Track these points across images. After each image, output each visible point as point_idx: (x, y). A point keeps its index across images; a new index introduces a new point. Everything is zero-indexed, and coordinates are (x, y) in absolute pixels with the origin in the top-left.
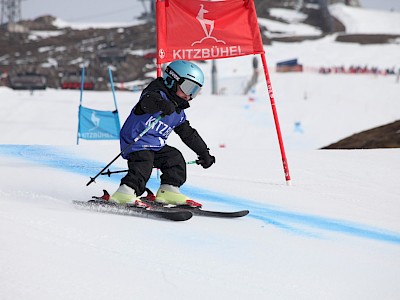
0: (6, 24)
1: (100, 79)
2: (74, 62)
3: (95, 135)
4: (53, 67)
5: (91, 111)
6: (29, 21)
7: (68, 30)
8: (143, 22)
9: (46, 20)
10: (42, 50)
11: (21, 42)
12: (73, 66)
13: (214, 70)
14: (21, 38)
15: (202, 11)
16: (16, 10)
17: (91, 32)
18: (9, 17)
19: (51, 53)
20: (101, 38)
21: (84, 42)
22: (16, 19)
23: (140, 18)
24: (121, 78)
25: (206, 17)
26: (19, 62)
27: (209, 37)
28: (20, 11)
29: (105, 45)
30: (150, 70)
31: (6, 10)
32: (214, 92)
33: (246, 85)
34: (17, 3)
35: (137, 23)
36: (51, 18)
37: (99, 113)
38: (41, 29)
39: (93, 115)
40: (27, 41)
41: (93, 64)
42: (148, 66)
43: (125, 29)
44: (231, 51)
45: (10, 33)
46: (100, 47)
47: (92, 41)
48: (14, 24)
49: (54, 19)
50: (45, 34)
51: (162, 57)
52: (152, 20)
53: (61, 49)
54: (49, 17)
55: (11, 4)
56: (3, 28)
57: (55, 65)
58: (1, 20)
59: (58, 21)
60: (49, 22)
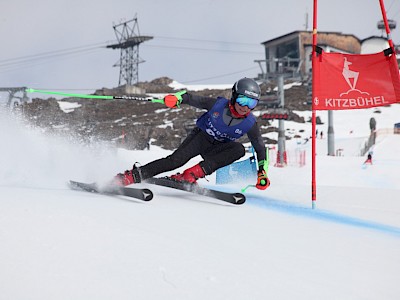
0: (124, 86)
4: (169, 127)
6: (146, 83)
9: (163, 82)
11: (138, 104)
13: (330, 130)
16: (134, 73)
17: (207, 93)
18: (127, 80)
19: (167, 114)
22: (134, 82)
25: (351, 68)
26: (135, 124)
27: (353, 89)
28: (137, 74)
30: (265, 132)
31: (124, 72)
32: (330, 153)
33: (363, 147)
34: (134, 66)
36: (168, 80)
38: (157, 92)
42: (263, 127)
44: (375, 101)
45: (128, 95)
48: (132, 86)
49: (171, 81)
51: (316, 104)
52: (268, 81)
53: (177, 110)
54: (166, 78)
55: (129, 67)
56: (121, 90)
57: (171, 125)
58: (120, 82)
59: (174, 82)
60: (166, 84)
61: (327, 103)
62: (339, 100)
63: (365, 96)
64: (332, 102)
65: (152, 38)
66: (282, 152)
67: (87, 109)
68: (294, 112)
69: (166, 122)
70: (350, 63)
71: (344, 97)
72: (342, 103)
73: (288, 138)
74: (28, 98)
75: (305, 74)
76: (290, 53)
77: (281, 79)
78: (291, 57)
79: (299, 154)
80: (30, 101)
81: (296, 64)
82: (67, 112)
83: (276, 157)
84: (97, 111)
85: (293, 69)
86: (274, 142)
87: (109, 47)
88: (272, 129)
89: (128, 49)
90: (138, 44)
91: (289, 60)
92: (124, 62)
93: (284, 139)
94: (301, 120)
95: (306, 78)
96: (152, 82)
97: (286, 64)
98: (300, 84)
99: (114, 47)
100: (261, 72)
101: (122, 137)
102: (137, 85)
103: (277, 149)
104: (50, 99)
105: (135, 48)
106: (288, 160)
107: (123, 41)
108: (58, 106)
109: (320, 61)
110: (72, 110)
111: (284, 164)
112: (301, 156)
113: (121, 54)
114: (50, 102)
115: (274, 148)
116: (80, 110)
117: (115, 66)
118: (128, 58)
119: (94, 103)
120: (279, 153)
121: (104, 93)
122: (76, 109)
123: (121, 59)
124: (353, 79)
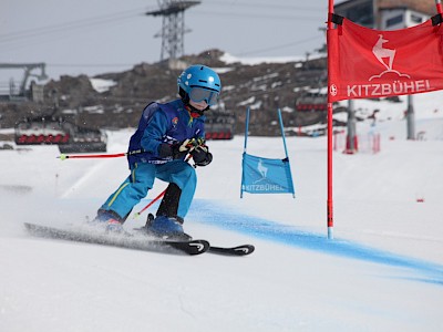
0: (167, 60)
1: (274, 123)
2: (243, 103)
3: (262, 187)
5: (257, 159)
6: (193, 56)
7: (237, 66)
9: (213, 55)
12: (243, 107)
13: (409, 111)
15: (381, 41)
16: (179, 44)
17: (264, 68)
18: (170, 52)
20: (275, 75)
21: (256, 79)
22: (179, 55)
23: (320, 51)
24: (298, 121)
27: (390, 70)
28: (182, 45)
29: (279, 83)
30: (334, 112)
31: (167, 44)
32: (410, 136)
34: (179, 36)
35: (317, 56)
36: (218, 53)
37: (267, 162)
39: (260, 164)
41: (266, 105)
43: (304, 63)
44: (418, 86)
45: (171, 71)
46: (274, 85)
47: (265, 77)
48: (176, 60)
49: (222, 54)
51: (333, 94)
53: (230, 88)
54: (216, 51)
55: (173, 38)
56: (163, 65)
58: (162, 56)
59: (226, 55)
60: (216, 56)
62: (367, 86)
65: (199, 3)
66: (353, 135)
67: (124, 87)
72: (370, 90)
73: (359, 119)
78: (364, 23)
79: (372, 138)
80: (57, 79)
82: (100, 91)
83: (344, 142)
84: (136, 89)
86: (343, 124)
87: (148, 14)
88: (340, 110)
89: (172, 16)
90: (183, 10)
92: (167, 32)
93: (354, 121)
96: (201, 55)
99: (155, 14)
103: (346, 133)
104: (81, 77)
105: (180, 15)
106: (359, 146)
107: (165, 7)
108: (90, 84)
110: (107, 89)
111: (354, 151)
112: (374, 141)
113: (164, 22)
114: (80, 80)
115: (343, 132)
116: (116, 89)
117: (156, 36)
118: (172, 27)
119: (132, 81)
120: (348, 138)
121: (145, 68)
122: (111, 88)
123: (164, 29)
124: (388, 58)
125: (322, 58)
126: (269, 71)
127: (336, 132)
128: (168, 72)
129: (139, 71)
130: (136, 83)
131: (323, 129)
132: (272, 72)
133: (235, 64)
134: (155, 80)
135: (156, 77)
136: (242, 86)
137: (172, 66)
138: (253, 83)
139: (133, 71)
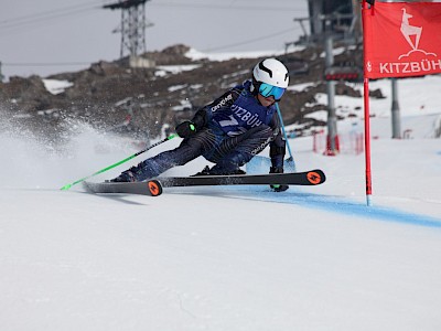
0: (128, 58)
4: (186, 109)
6: (156, 52)
7: (204, 61)
8: (300, 48)
9: (178, 51)
10: (172, 89)
11: (147, 81)
13: (395, 106)
14: (146, 76)
16: (140, 40)
17: (234, 64)
18: (131, 49)
19: (184, 92)
21: (225, 77)
22: (140, 52)
23: (297, 44)
25: (412, 22)
26: (143, 106)
27: (416, 49)
28: (144, 41)
30: (311, 110)
31: (126, 40)
32: (395, 135)
34: (140, 31)
35: (292, 49)
36: (183, 48)
38: (170, 63)
40: (154, 79)
42: (307, 105)
45: (132, 69)
47: (235, 75)
48: (137, 57)
49: (188, 49)
50: (175, 69)
51: (369, 70)
52: (313, 45)
53: (197, 87)
54: (181, 46)
56: (124, 62)
57: (189, 106)
58: (122, 53)
59: (192, 51)
60: (181, 53)
61: (382, 68)
62: (397, 65)
63: (430, 58)
64: (388, 67)
66: (333, 136)
67: (81, 88)
68: (347, 84)
69: (183, 102)
70: (410, 16)
71: (405, 60)
72: (401, 67)
73: (340, 118)
74: (3, 77)
75: (360, 35)
76: (340, 8)
77: (330, 42)
78: (343, 12)
79: (354, 137)
80: (6, 80)
81: (348, 22)
82: (55, 92)
83: (324, 143)
84: (94, 91)
85: (345, 28)
86: (323, 124)
87: (106, 7)
88: (319, 108)
89: (132, 9)
90: (143, 2)
91: (339, 16)
92: (126, 26)
93: (335, 119)
94: (356, 94)
95: (361, 39)
96: (164, 51)
97: (334, 22)
98: (353, 48)
99: (113, 7)
100: (303, 34)
101: (126, 123)
102: (145, 56)
103: (326, 133)
104: (33, 77)
105: (140, 7)
106: (341, 146)
108: (43, 85)
109: (373, 14)
110: (62, 91)
111: (336, 152)
112: (357, 140)
113: (123, 16)
114: (32, 81)
115: (322, 131)
116: (72, 90)
117: (115, 31)
118: (132, 21)
119: (89, 81)
120: (329, 138)
121: (103, 67)
122: (66, 89)
123: (123, 23)
124: (415, 36)
125: (297, 52)
126: (239, 67)
127: (314, 133)
128: (129, 71)
129: (97, 70)
130: (93, 84)
131: (300, 130)
132: (242, 69)
133: (202, 60)
134: (114, 80)
135: (115, 76)
136: (210, 84)
137: (133, 64)
138: (223, 81)
139: (90, 70)
